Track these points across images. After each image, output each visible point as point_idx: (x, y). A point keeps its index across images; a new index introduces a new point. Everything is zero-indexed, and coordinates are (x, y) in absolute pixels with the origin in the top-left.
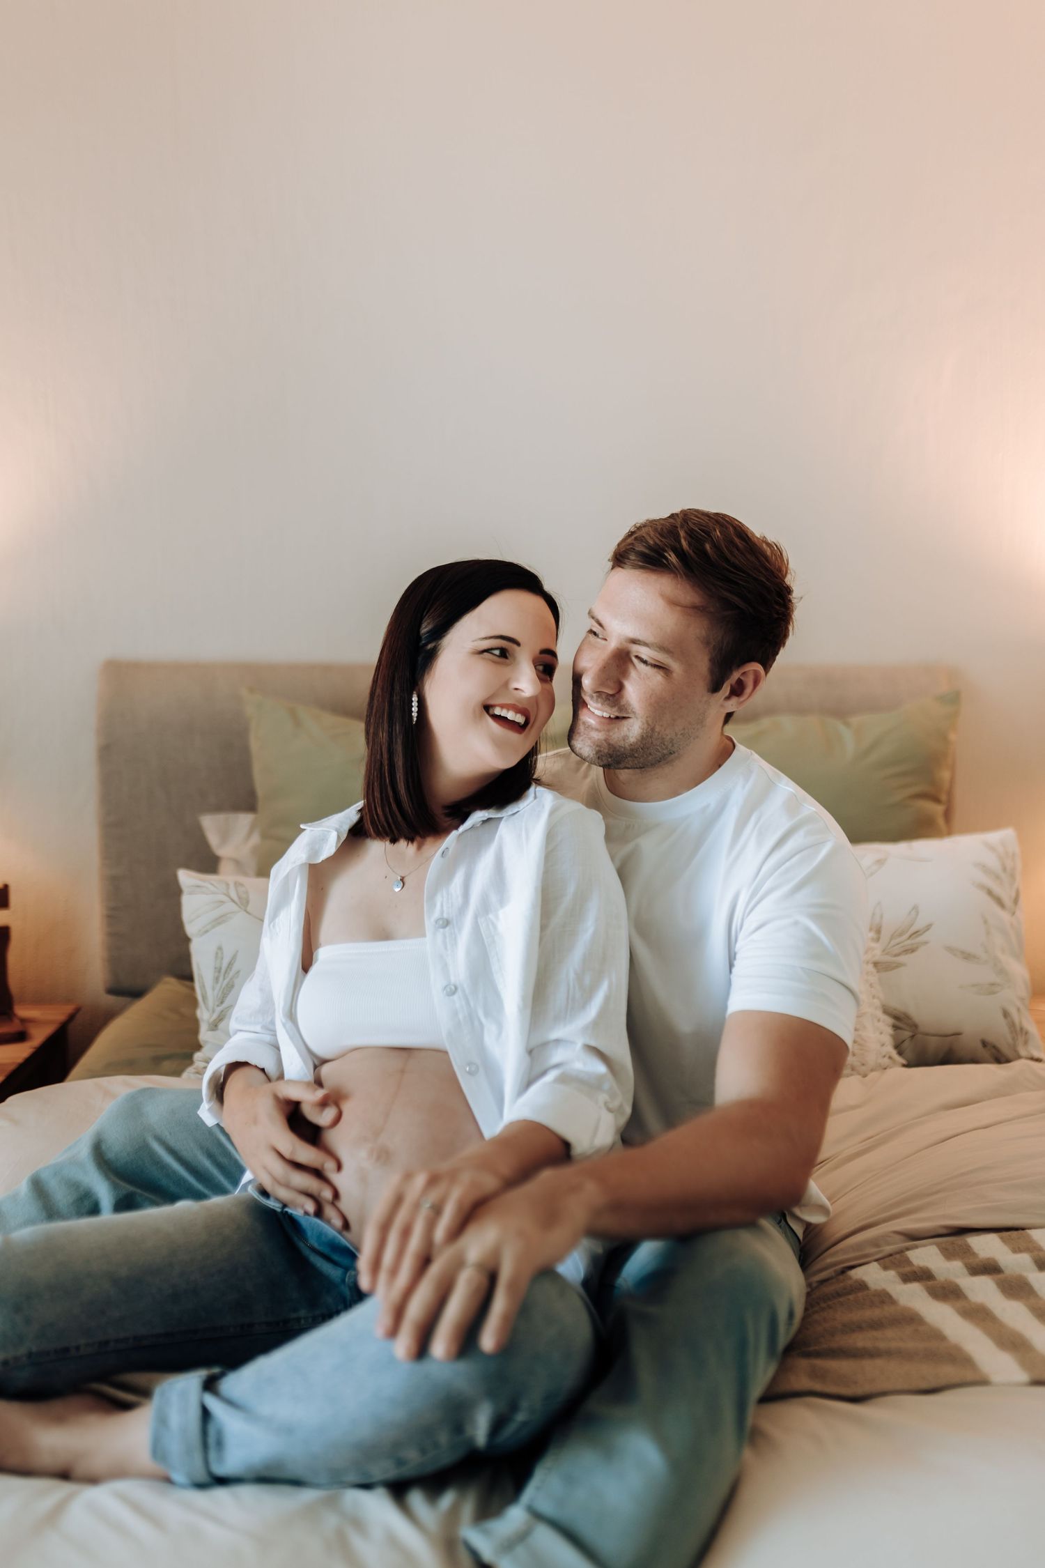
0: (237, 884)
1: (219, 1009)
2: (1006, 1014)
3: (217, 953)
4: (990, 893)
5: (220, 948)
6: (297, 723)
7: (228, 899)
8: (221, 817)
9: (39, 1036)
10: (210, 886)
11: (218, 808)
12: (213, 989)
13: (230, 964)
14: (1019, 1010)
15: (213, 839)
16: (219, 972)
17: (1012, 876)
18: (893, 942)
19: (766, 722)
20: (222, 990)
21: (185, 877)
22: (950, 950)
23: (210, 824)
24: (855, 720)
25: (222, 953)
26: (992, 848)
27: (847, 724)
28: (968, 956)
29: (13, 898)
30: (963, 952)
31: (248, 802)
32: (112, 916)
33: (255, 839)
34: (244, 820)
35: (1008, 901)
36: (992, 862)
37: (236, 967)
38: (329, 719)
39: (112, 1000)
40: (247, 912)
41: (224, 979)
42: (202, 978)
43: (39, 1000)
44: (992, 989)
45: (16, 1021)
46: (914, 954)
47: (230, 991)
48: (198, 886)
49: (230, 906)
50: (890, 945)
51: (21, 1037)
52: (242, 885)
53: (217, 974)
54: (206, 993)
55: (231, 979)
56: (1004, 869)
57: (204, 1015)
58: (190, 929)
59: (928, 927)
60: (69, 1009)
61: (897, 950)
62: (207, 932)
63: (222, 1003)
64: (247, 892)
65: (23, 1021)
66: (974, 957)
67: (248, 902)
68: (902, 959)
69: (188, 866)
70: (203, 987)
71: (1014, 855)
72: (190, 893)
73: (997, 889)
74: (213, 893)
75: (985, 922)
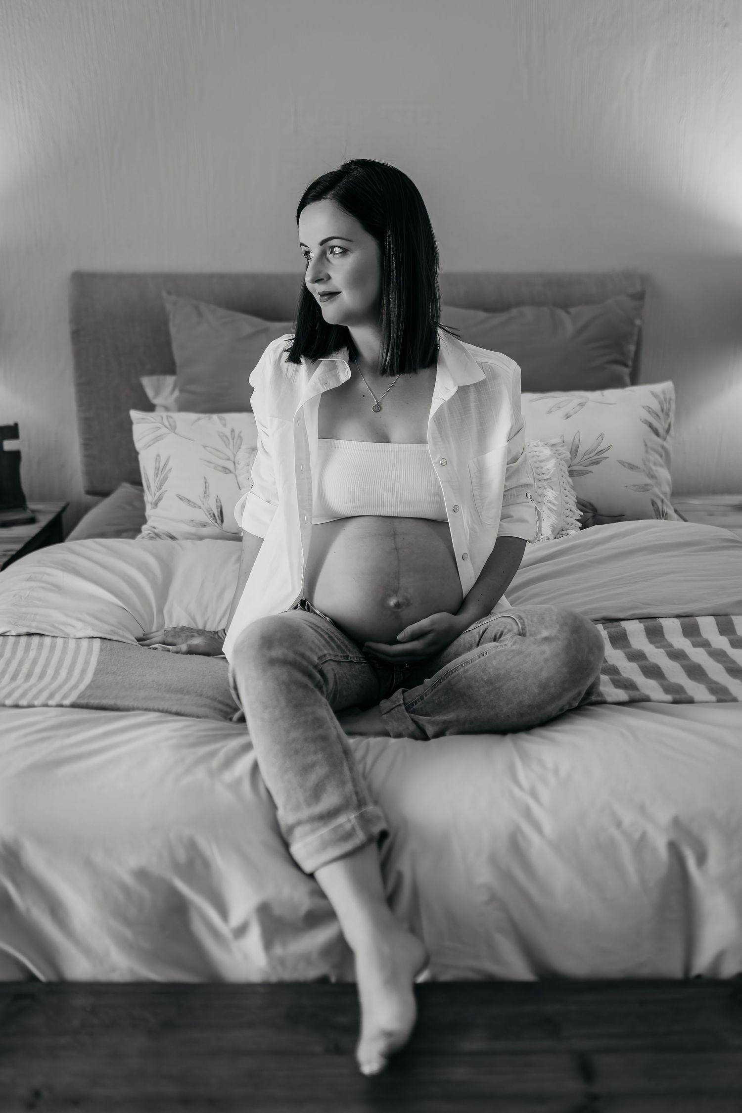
0: (167, 417)
1: (158, 494)
2: (653, 503)
3: (156, 459)
4: (651, 426)
5: (158, 455)
6: (200, 314)
7: (163, 426)
8: (155, 378)
9: (43, 521)
10: (151, 419)
11: (152, 373)
12: (155, 481)
13: (165, 465)
14: (662, 501)
15: (150, 393)
16: (158, 470)
17: (668, 415)
18: (586, 457)
19: (514, 312)
20: (160, 481)
21: (134, 414)
22: (621, 462)
23: (147, 383)
24: (573, 310)
25: (160, 459)
26: (655, 395)
27: (568, 313)
28: (632, 467)
29: (22, 432)
30: (629, 464)
31: (170, 368)
32: (87, 444)
33: (177, 393)
34: (170, 380)
35: (661, 431)
36: (655, 405)
37: (168, 467)
38: (222, 312)
39: (89, 498)
40: (176, 434)
41: (161, 474)
42: (147, 475)
43: (42, 499)
44: (645, 488)
45: (28, 511)
46: (598, 465)
47: (165, 482)
48: (143, 419)
49: (164, 430)
50: (583, 459)
51: (32, 521)
52: (171, 417)
53: (156, 472)
54: (150, 484)
55: (166, 474)
56: (662, 411)
57: (148, 498)
58: (138, 445)
59: (609, 448)
60: (62, 504)
61: (588, 462)
62: (150, 446)
63: (160, 489)
64: (175, 422)
65: (33, 511)
66: (637, 467)
67: (175, 428)
68: (590, 468)
69: (136, 408)
70: (148, 480)
71: (670, 399)
72: (138, 423)
73: (656, 424)
74: (153, 422)
75: (646, 445)
